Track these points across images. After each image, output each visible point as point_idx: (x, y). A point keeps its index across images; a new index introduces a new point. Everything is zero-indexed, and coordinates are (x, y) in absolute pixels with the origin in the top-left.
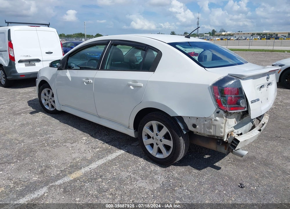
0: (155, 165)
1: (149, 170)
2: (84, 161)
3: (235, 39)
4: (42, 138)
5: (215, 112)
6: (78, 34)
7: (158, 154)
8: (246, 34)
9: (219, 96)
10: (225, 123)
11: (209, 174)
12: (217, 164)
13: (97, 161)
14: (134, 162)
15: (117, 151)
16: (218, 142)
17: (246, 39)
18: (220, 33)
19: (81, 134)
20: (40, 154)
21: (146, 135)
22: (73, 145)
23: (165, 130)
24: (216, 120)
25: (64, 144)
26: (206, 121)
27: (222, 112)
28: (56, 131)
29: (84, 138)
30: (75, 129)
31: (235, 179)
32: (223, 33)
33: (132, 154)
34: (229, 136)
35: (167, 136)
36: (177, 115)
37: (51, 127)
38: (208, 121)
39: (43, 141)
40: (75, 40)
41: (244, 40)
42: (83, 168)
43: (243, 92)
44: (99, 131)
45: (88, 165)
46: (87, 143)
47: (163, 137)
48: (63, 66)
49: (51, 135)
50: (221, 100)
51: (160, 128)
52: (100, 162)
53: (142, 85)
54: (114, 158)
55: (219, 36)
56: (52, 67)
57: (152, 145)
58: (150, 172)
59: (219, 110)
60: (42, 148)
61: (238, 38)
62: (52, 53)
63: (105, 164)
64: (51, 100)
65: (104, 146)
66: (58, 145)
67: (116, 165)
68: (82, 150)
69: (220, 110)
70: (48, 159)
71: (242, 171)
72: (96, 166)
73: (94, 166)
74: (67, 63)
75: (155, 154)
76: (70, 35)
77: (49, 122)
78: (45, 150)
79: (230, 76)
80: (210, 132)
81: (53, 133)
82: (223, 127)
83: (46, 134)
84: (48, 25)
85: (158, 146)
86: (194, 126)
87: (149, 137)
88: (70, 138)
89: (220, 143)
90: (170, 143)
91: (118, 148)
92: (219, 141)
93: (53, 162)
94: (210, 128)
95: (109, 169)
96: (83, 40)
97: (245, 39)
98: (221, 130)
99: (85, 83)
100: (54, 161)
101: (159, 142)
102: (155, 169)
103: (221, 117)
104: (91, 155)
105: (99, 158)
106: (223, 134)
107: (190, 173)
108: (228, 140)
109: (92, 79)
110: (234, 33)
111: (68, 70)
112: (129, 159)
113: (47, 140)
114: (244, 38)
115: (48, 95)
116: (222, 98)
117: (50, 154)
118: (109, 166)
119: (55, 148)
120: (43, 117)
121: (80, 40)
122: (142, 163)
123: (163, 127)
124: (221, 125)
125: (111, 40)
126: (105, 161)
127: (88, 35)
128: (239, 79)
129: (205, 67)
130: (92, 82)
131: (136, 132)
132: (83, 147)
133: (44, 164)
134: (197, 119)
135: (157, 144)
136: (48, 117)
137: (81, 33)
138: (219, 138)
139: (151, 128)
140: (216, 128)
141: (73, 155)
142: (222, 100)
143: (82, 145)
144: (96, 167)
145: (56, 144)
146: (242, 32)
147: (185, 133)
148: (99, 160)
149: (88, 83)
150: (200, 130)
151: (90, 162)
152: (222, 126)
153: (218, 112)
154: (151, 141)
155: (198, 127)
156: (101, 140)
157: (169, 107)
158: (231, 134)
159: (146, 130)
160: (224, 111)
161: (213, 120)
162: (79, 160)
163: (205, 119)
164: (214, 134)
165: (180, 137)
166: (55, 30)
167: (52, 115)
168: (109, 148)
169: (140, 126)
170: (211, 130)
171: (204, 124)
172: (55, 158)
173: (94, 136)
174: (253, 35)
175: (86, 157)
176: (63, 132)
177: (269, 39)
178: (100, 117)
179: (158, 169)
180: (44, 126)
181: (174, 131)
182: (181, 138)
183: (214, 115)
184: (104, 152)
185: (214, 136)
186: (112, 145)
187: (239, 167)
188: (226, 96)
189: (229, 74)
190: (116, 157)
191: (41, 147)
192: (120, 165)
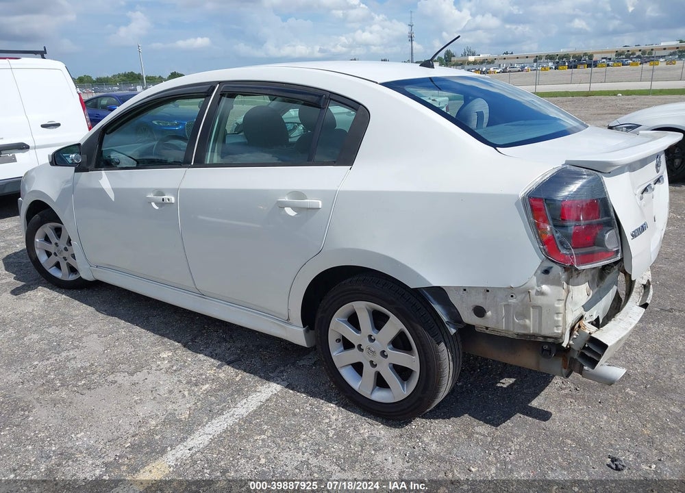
0: (369, 421)
1: (358, 439)
2: (170, 427)
3: (498, 71)
4: (46, 362)
5: (539, 272)
6: (125, 75)
7: (378, 390)
8: (523, 58)
9: (549, 224)
10: (565, 299)
11: (520, 436)
12: (535, 403)
13: (207, 423)
14: (311, 417)
15: (259, 388)
16: (543, 350)
17: (522, 69)
18: (464, 58)
19: (154, 345)
20: (42, 416)
21: (338, 340)
22: (135, 378)
23: (394, 326)
24: (542, 293)
25: (111, 378)
26: (512, 296)
27: (557, 270)
28: (84, 339)
29: (164, 355)
30: (137, 329)
31: (592, 445)
32: (471, 58)
33: (304, 393)
34: (575, 332)
35: (400, 343)
36: (431, 284)
37: (70, 329)
38: (520, 297)
39: (49, 374)
40: (119, 90)
41: (519, 71)
42: (169, 449)
43: (612, 210)
44: (204, 331)
45: (183, 440)
46: (174, 368)
47: (389, 344)
48: (89, 161)
49: (72, 353)
50: (557, 235)
51: (379, 321)
52: (217, 426)
53: (320, 202)
54: (255, 411)
55: (461, 64)
56: (56, 165)
57: (358, 367)
58: (362, 446)
59: (549, 264)
60: (48, 396)
61: (506, 68)
62: (58, 125)
63: (233, 431)
64: (65, 254)
65: (222, 375)
66: (91, 381)
67: (263, 432)
68: (163, 391)
69: (551, 264)
70: (66, 430)
71: (605, 418)
72: (206, 440)
73: (199, 439)
74: (100, 153)
75: (370, 393)
76: (104, 78)
77: (63, 314)
78: (55, 403)
79: (573, 168)
80: (525, 327)
81: (77, 347)
82: (562, 310)
83: (58, 349)
84: (42, 54)
85: (377, 369)
86: (479, 312)
87: (347, 345)
88: (127, 359)
89: (550, 351)
90: (411, 361)
91: (260, 377)
92: (546, 347)
93: (82, 438)
94: (524, 315)
95: (244, 447)
96: (139, 88)
97: (522, 71)
98: (556, 318)
99: (153, 204)
100: (83, 434)
101: (378, 359)
102: (373, 432)
103: (556, 282)
104: (188, 406)
105: (212, 414)
106: (561, 328)
107: (469, 437)
108: (571, 342)
109: (174, 192)
110: (496, 56)
111: (103, 172)
112: (297, 410)
113: (59, 368)
114: (518, 67)
115: (57, 241)
116: (556, 232)
117: (71, 412)
118: (242, 438)
119: (85, 392)
120: (45, 301)
121: (130, 90)
122: (334, 417)
123: (387, 318)
124: (557, 305)
125: (220, 83)
126: (230, 422)
127: (149, 75)
128: (599, 174)
129: (495, 146)
130: (173, 200)
131: (311, 331)
132: (166, 384)
133: (54, 449)
134: (488, 291)
135: (373, 365)
136: (60, 298)
137: (132, 72)
138: (550, 340)
139: (353, 320)
140: (540, 315)
141: (138, 408)
142: (558, 238)
143: (162, 376)
144: (206, 443)
145: (84, 379)
146: (512, 53)
147: (453, 331)
148: (213, 421)
149: (162, 204)
150: (496, 321)
151: (188, 428)
152: (558, 308)
153: (546, 272)
154: (353, 356)
155: (489, 314)
156: (212, 357)
157: (403, 262)
158: (579, 327)
159: (338, 326)
160: (565, 268)
161: (533, 292)
162: (157, 426)
163: (511, 292)
164: (537, 331)
165: (439, 344)
166: (60, 65)
167: (71, 291)
168: (237, 379)
169: (319, 316)
170: (527, 321)
171: (507, 306)
172: (86, 423)
173: (192, 345)
174: (537, 59)
175: (176, 413)
176: (105, 339)
177: (575, 67)
178: (203, 295)
179: (381, 431)
180: (50, 326)
181: (420, 328)
182: (442, 346)
183: (535, 279)
184: (224, 393)
185: (533, 336)
186: (245, 371)
187: (595, 406)
188: (568, 224)
189: (567, 163)
190: (260, 407)
191: (43, 393)
192: (272, 430)
